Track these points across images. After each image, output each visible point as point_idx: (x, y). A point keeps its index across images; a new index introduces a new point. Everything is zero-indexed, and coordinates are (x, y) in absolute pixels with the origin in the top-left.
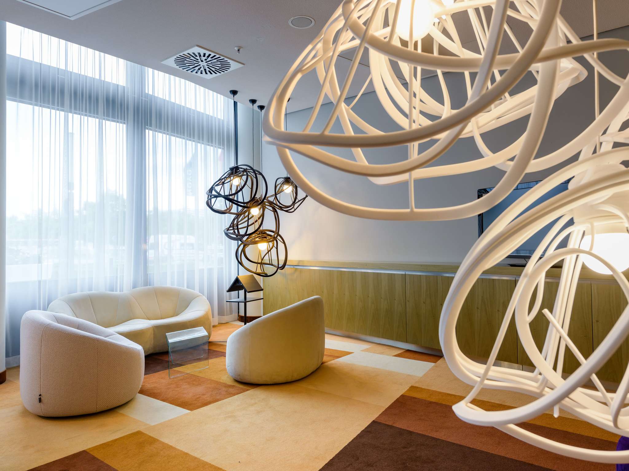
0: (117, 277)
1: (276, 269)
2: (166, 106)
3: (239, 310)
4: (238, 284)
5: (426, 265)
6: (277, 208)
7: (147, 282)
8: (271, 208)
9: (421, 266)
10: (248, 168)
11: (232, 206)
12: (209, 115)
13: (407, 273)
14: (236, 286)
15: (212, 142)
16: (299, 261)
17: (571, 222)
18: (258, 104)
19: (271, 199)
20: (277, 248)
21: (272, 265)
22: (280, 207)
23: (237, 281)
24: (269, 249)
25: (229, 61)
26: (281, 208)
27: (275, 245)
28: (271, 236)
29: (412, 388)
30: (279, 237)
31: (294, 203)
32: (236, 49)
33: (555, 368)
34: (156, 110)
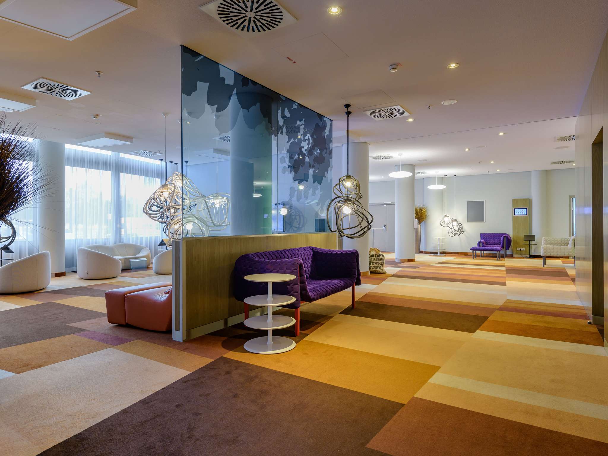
0: (107, 239)
2: (130, 162)
14: (162, 243)
15: (153, 176)
23: (162, 241)
34: (125, 164)
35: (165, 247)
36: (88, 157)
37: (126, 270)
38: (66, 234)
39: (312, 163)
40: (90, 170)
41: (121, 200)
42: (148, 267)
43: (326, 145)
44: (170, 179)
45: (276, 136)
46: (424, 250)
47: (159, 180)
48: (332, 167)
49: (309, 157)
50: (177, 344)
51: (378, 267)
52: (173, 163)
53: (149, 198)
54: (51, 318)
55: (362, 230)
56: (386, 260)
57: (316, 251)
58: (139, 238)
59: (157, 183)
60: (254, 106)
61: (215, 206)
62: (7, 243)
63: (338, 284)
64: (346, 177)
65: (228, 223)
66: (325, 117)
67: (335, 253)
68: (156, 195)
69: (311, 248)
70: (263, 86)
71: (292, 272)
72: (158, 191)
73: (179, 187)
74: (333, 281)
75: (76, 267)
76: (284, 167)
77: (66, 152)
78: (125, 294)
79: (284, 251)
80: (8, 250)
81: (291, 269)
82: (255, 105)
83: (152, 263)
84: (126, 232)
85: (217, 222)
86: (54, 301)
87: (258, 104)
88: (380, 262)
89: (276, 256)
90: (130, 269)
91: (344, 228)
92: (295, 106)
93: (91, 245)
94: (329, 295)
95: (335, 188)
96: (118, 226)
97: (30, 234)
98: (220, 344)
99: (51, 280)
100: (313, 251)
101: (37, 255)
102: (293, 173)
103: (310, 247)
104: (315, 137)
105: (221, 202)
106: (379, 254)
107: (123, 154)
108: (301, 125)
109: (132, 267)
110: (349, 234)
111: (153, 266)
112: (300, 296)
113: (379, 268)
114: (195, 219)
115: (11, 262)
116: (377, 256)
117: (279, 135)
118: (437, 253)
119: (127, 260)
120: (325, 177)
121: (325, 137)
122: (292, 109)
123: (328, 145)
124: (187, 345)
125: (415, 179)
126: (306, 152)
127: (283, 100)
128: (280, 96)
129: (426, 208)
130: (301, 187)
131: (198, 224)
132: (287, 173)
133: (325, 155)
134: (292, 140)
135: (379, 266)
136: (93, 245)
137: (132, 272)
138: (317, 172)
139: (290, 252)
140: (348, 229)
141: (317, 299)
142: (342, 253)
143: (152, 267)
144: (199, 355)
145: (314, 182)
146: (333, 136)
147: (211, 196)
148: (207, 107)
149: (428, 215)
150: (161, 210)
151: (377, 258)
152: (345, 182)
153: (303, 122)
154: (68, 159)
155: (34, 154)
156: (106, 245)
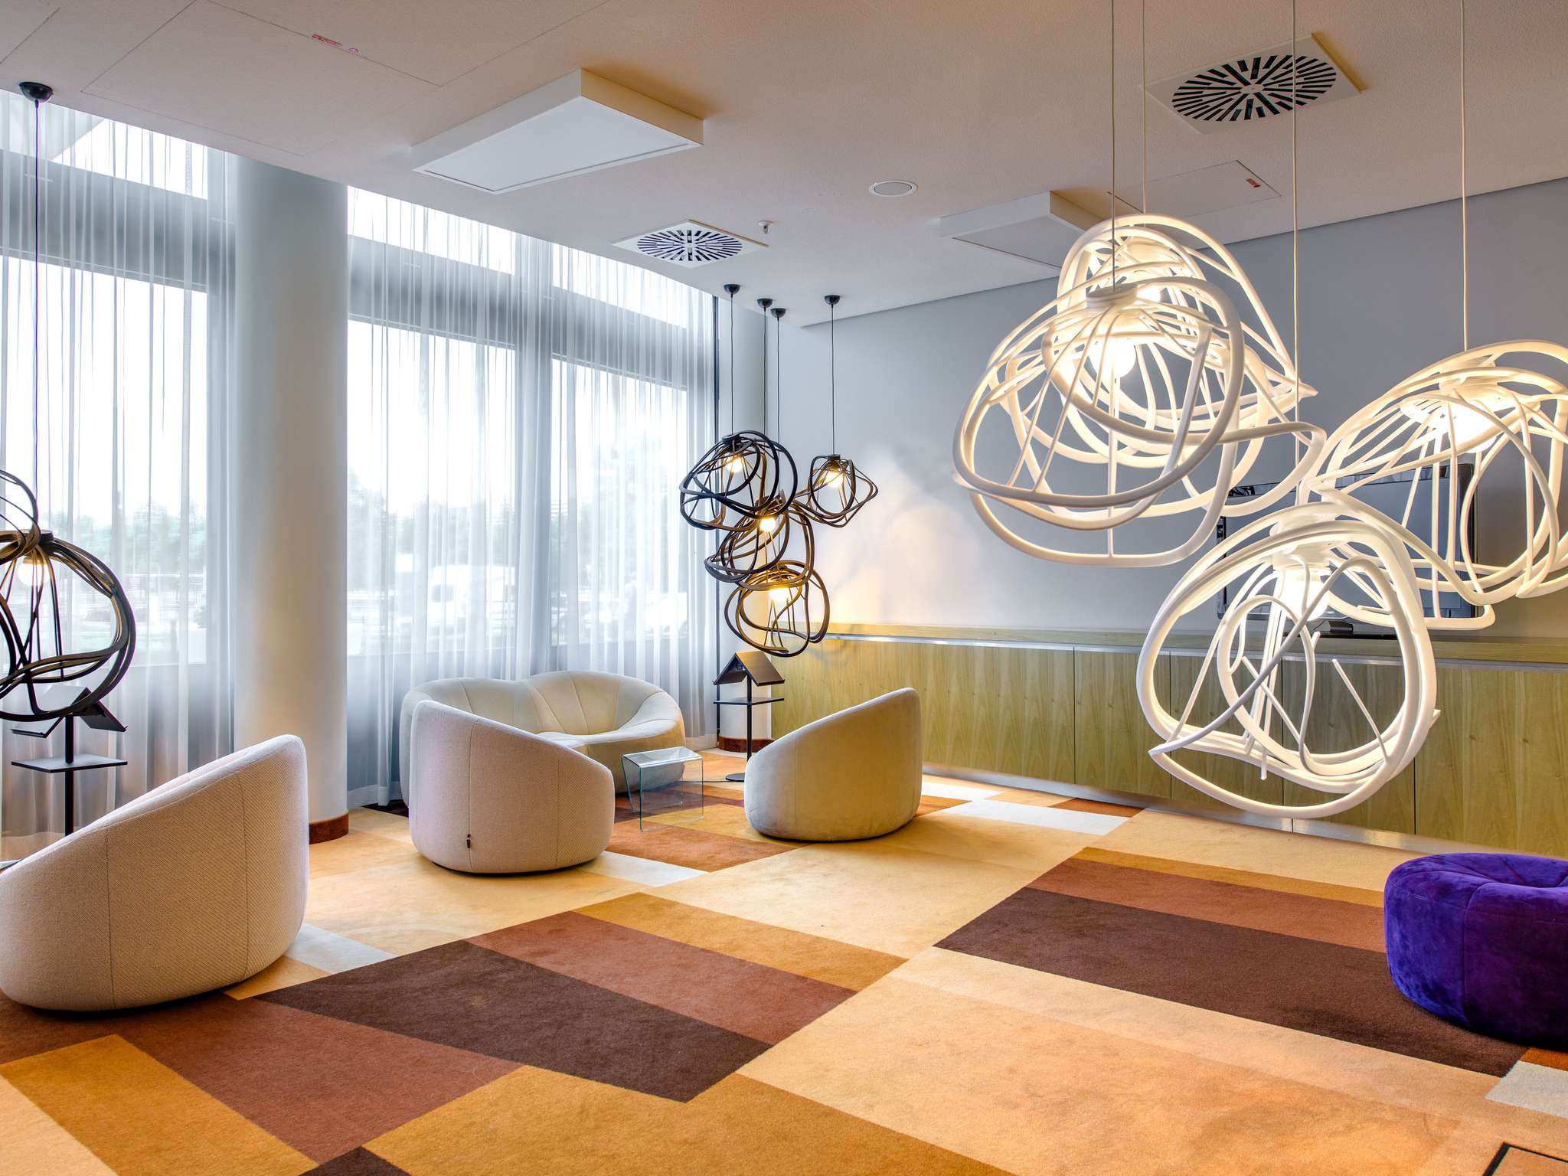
1: (805, 641)
2: (591, 311)
3: (718, 726)
4: (736, 670)
5: (1116, 634)
6: (812, 518)
8: (798, 518)
9: (1106, 634)
10: (758, 438)
11: (723, 511)
12: (665, 323)
13: (1078, 648)
14: (733, 672)
16: (853, 626)
17: (1270, 570)
18: (774, 306)
19: (803, 500)
20: (806, 599)
21: (795, 633)
22: (821, 516)
23: (735, 662)
24: (790, 601)
25: (741, 241)
26: (821, 519)
27: (803, 593)
28: (797, 574)
29: (1087, 850)
30: (813, 577)
31: (848, 508)
32: (762, 225)
33: (1262, 726)
80: (100, 716)
154: (355, 281)
155: (214, 255)
156: (501, 680)
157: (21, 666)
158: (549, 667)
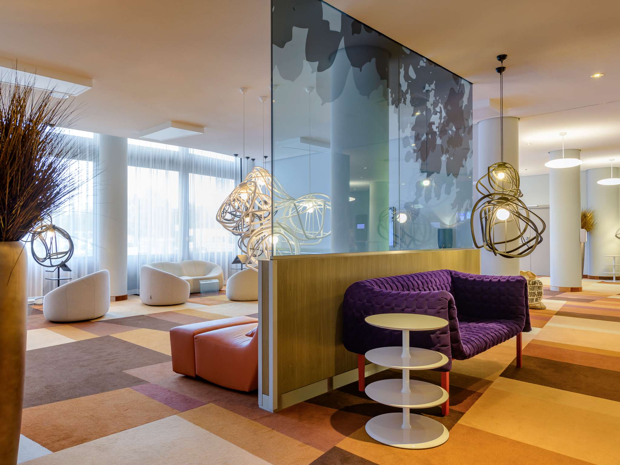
0: (174, 254)
2: (200, 160)
7: (189, 257)
14: (237, 261)
15: (226, 177)
23: (237, 258)
34: (195, 163)
35: (239, 265)
36: (153, 155)
37: (195, 293)
38: (128, 248)
39: (445, 146)
40: (155, 170)
41: (189, 208)
42: (220, 291)
43: (465, 119)
44: (249, 176)
45: (397, 107)
46: (589, 275)
47: (233, 181)
48: (472, 153)
49: (441, 138)
50: (266, 416)
51: (533, 299)
52: (250, 159)
53: (224, 203)
54: (105, 359)
55: (524, 245)
56: (544, 289)
57: (457, 276)
58: (209, 254)
59: (231, 184)
60: (368, 64)
61: (307, 211)
62: (64, 259)
63: (500, 331)
64: (496, 166)
65: (324, 235)
66: (462, 78)
67: (488, 280)
68: (232, 197)
69: (449, 272)
70: (380, 34)
71: (439, 313)
72: (234, 192)
73: (260, 186)
74: (491, 325)
75: (139, 289)
76: (409, 152)
77: (129, 149)
78: (194, 335)
79: (411, 276)
80: (66, 268)
81: (436, 308)
82: (370, 62)
83: (225, 285)
84: (194, 245)
85: (310, 234)
86: (112, 334)
87: (374, 60)
88: (537, 291)
89: (401, 284)
90: (199, 293)
91: (495, 242)
92: (422, 63)
93: (155, 262)
94: (489, 348)
95: (479, 184)
96: (186, 239)
97: (90, 248)
98: (328, 420)
99: (110, 305)
100: (452, 277)
101: (96, 275)
102: (420, 160)
103: (446, 271)
104: (449, 108)
105: (315, 206)
106: (534, 280)
107: (192, 149)
108: (431, 91)
109: (201, 291)
110: (507, 251)
111: (227, 289)
112: (450, 351)
113: (534, 301)
114: (282, 229)
115: (69, 282)
116: (531, 283)
117: (401, 105)
118: (611, 278)
119: (196, 281)
120: (463, 166)
121: (463, 108)
122: (419, 67)
123: (467, 120)
124: (280, 418)
125: (581, 170)
126: (437, 130)
127: (407, 54)
128: (403, 48)
129: (593, 212)
130: (426, 183)
131: (286, 236)
132: (412, 160)
133: (463, 135)
134: (418, 114)
135: (535, 297)
136: (158, 262)
137: (202, 296)
138: (452, 159)
139: (420, 278)
140: (504, 242)
141: (473, 355)
142: (499, 280)
143: (225, 291)
144: (300, 440)
145: (448, 175)
146: (474, 107)
147: (303, 197)
148: (306, 63)
149: (596, 224)
150: (236, 219)
151: (531, 286)
152: (496, 174)
153: (433, 86)
154: (131, 157)
155: (94, 153)
156: (173, 262)
157: (48, 254)
158: (187, 259)
